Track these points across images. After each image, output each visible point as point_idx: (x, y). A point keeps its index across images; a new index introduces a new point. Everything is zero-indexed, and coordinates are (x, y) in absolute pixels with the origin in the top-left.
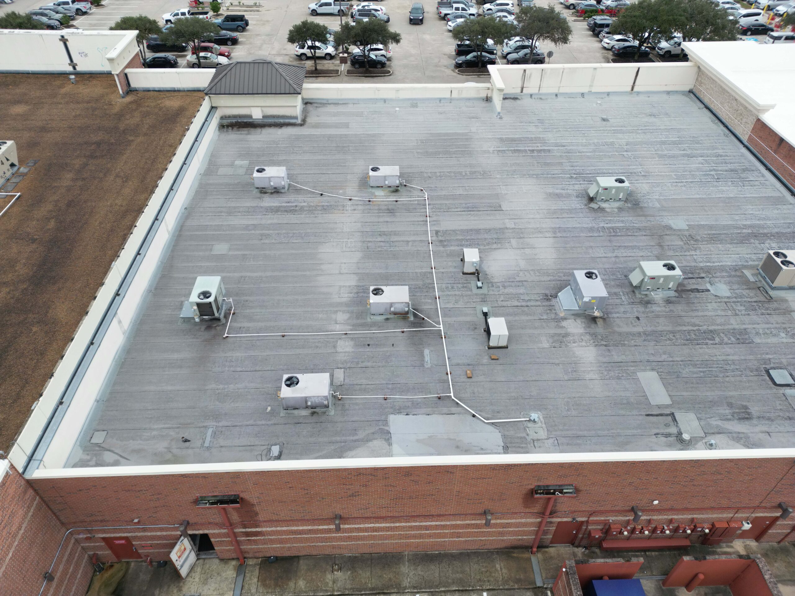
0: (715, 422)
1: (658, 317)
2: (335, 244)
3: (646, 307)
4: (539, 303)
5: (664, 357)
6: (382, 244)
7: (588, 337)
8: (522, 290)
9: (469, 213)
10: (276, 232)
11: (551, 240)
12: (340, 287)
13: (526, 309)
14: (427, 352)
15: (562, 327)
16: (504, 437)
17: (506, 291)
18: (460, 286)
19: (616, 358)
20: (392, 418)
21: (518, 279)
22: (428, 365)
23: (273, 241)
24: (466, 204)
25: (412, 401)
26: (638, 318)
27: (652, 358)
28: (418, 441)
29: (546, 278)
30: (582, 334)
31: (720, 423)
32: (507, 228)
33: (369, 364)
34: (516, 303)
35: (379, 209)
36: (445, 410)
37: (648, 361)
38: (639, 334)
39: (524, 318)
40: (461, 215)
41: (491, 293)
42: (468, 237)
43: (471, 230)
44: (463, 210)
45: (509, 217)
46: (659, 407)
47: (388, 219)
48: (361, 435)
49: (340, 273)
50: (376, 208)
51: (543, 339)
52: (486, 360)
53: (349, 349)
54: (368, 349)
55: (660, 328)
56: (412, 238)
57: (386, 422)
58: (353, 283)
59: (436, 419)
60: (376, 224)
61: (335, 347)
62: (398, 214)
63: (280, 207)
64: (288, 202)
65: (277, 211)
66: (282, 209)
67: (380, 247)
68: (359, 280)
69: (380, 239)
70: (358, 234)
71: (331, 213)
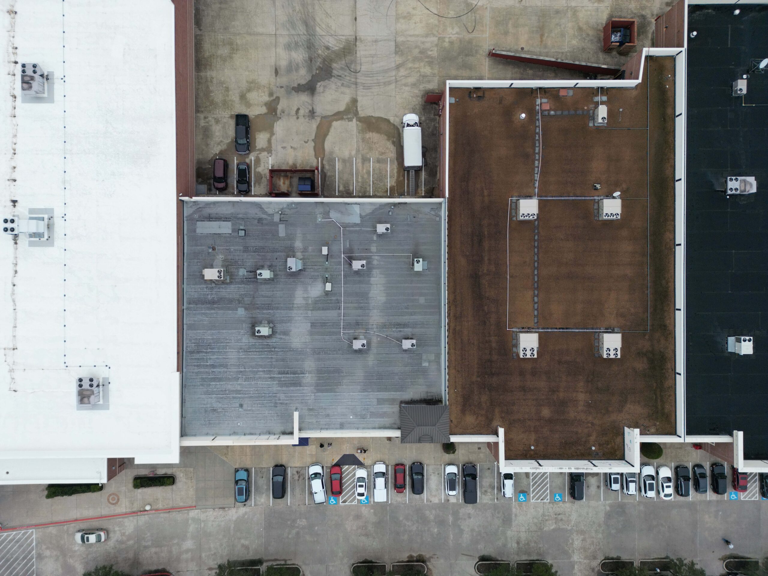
0: (270, 218)
1: (269, 259)
2: (380, 302)
3: (272, 264)
4: (308, 267)
5: (274, 242)
6: (361, 302)
7: (295, 251)
8: (312, 274)
9: (325, 322)
10: (403, 310)
11: (295, 302)
12: (376, 277)
13: (313, 264)
14: (348, 246)
15: (303, 255)
16: (329, 215)
17: (318, 274)
18: (334, 277)
19: (289, 242)
20: (359, 222)
21: (312, 280)
22: (348, 241)
23: (403, 304)
24: (325, 328)
25: (353, 228)
26: (276, 259)
27: (278, 241)
28: (353, 215)
29: (302, 280)
30: (297, 252)
31: (268, 218)
32: (311, 310)
33: (367, 242)
34: (315, 267)
35: (362, 325)
36: (344, 224)
37: (280, 240)
38: (279, 252)
39: (314, 260)
40: (329, 320)
41: (323, 273)
42: (327, 305)
43: (326, 310)
44: (327, 324)
45: (309, 318)
46: (283, 224)
47: (359, 318)
48: (368, 217)
49: (377, 284)
50: (364, 326)
51: (310, 250)
52: (330, 242)
53: (372, 248)
54: (366, 248)
55: (270, 254)
56: (350, 305)
57: (361, 221)
58: (372, 279)
59: (347, 221)
60: (364, 315)
61: (377, 249)
62: (355, 322)
63: (403, 328)
64: (400, 331)
65: (404, 325)
66: (402, 326)
67: (362, 300)
68: (370, 281)
69: (362, 305)
70: (371, 308)
71: (382, 323)
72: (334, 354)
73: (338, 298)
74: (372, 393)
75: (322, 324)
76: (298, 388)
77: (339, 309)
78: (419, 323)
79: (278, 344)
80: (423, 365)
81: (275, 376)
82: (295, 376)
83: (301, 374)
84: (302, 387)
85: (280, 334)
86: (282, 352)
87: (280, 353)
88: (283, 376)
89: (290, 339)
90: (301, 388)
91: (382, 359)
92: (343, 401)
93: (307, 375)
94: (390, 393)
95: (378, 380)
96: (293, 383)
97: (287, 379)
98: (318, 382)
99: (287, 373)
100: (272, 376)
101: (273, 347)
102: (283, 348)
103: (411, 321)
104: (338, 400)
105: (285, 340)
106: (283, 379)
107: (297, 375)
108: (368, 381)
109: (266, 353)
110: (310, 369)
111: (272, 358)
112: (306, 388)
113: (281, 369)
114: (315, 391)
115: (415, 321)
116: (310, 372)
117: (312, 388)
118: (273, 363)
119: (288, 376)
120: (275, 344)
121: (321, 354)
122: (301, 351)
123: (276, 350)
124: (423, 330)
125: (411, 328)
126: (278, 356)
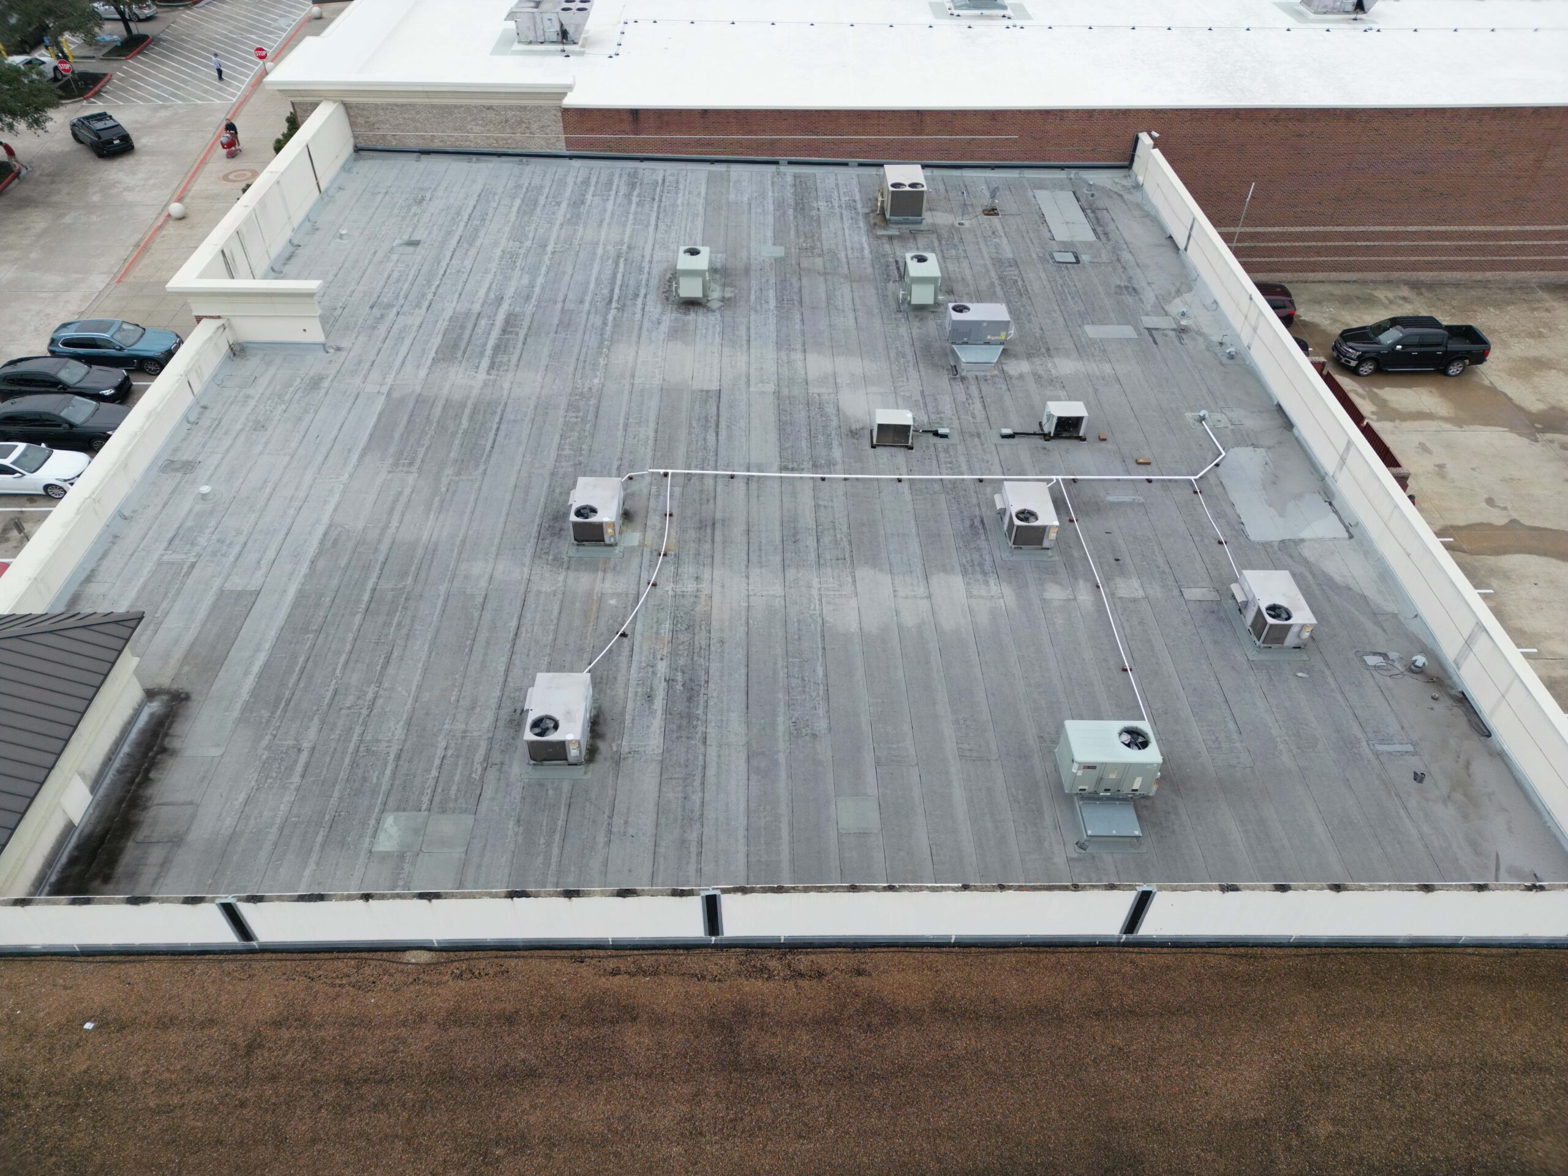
0: (1148, 308)
2: (828, 608)
5: (1056, 315)
7: (1032, 360)
9: (722, 426)
11: (812, 356)
13: (989, 400)
14: (1111, 498)
15: (1021, 375)
18: (943, 455)
19: (1070, 347)
20: (1255, 538)
22: (1139, 499)
24: (691, 428)
25: (1217, 518)
27: (1061, 323)
28: (1283, 516)
29: (913, 373)
30: (1032, 364)
31: (1148, 305)
32: (777, 394)
33: (1160, 561)
34: (978, 406)
35: (699, 543)
36: (1218, 487)
37: (1067, 327)
39: (1009, 403)
42: (804, 435)
43: (781, 430)
44: (711, 433)
45: (742, 386)
46: (1139, 334)
49: (929, 597)
50: (692, 546)
52: (1106, 446)
53: (1135, 583)
54: (1126, 561)
56: (807, 498)
57: (1265, 544)
58: (957, 581)
60: (754, 549)
61: (1136, 600)
62: (718, 515)
63: (668, 712)
64: (650, 698)
65: (690, 717)
66: (680, 706)
67: (836, 542)
68: (945, 571)
69: (811, 542)
70: (791, 573)
71: (708, 615)
74: (303, 571)
75: (713, 420)
76: (431, 356)
77: (784, 465)
78: (696, 798)
80: (389, 821)
81: (505, 306)
82: (489, 349)
83: (493, 364)
84: (433, 363)
85: (676, 320)
86: (599, 324)
87: (596, 320)
88: (499, 323)
89: (651, 342)
90: (429, 361)
91: (487, 615)
92: (312, 470)
93: (481, 376)
96: (456, 345)
97: (479, 331)
98: (440, 403)
99: (505, 332)
100: (507, 302)
102: (616, 326)
103: (712, 752)
105: (650, 332)
106: (483, 322)
107: (488, 353)
108: (381, 557)
109: (605, 291)
110: (506, 385)
111: (582, 302)
112: (423, 372)
113: (527, 320)
115: (711, 771)
116: (490, 384)
117: (418, 387)
118: (559, 304)
119: (495, 333)
121: (572, 414)
122: (595, 365)
123: (613, 311)
124: (645, 821)
125: (667, 751)
126: (584, 314)
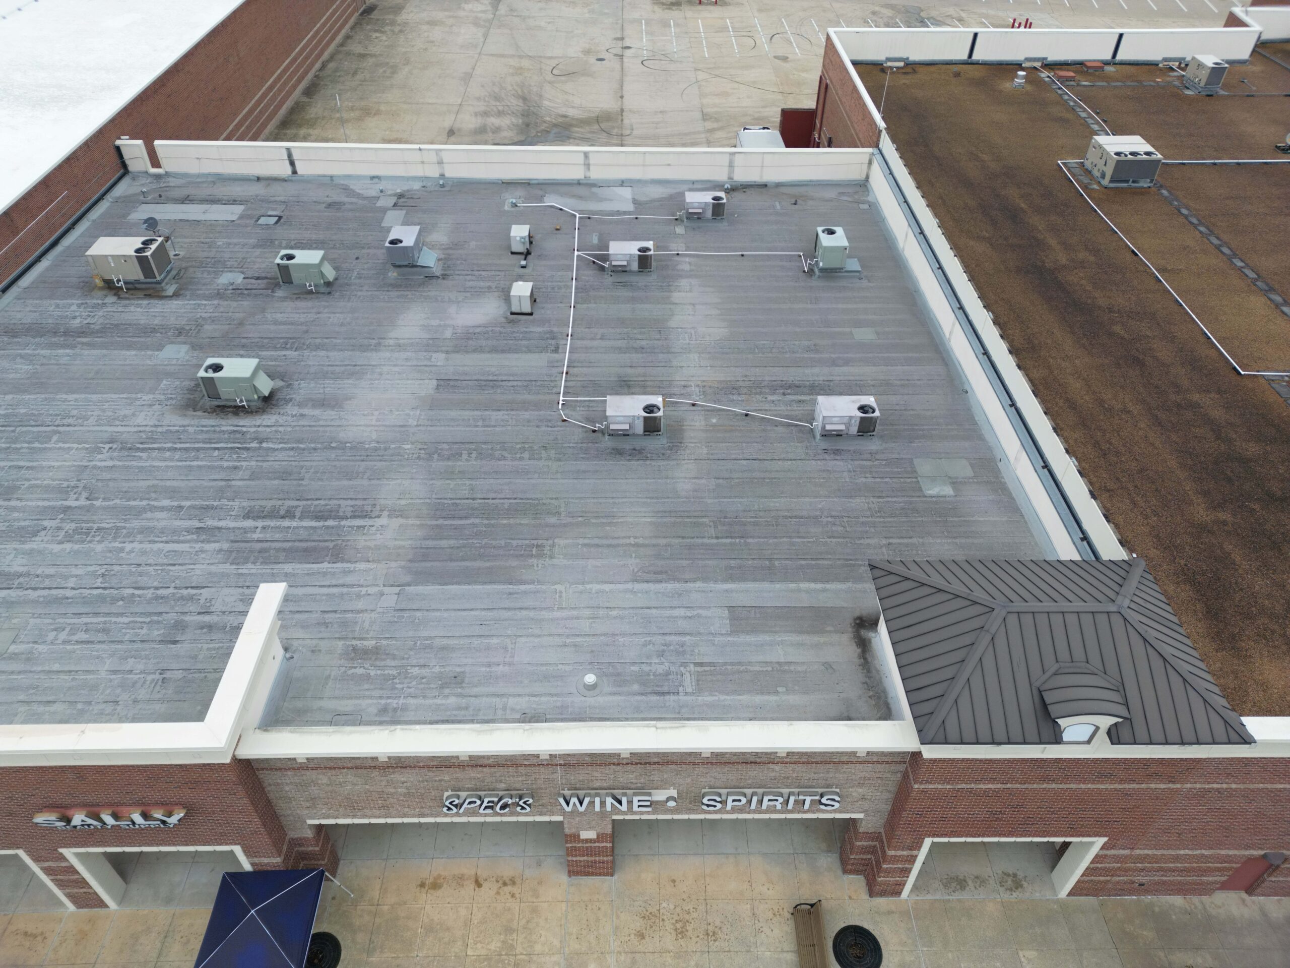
0: (364, 202)
2: (708, 338)
3: (338, 267)
4: (458, 273)
6: (639, 336)
8: (471, 284)
9: (495, 378)
10: (798, 355)
11: (391, 335)
12: (691, 291)
13: (476, 268)
15: (446, 254)
17: (488, 284)
18: (544, 290)
20: (631, 209)
21: (467, 295)
22: (596, 234)
23: (797, 343)
24: (494, 393)
25: (613, 216)
26: (357, 259)
27: (374, 233)
28: (612, 200)
29: (432, 294)
31: (360, 201)
32: (447, 352)
33: (655, 236)
34: (484, 273)
36: (586, 210)
38: (368, 248)
40: (512, 375)
41: (507, 283)
42: (511, 342)
43: (503, 351)
44: (503, 383)
46: (401, 210)
47: (630, 371)
48: (656, 203)
49: (694, 305)
51: (472, 247)
52: (539, 236)
53: (673, 245)
56: (595, 343)
57: (637, 207)
58: (675, 295)
59: (596, 208)
60: (650, 365)
61: (687, 247)
62: (614, 379)
63: (810, 394)
65: (812, 386)
66: (804, 390)
67: (643, 333)
68: (668, 297)
69: (643, 343)
70: (675, 350)
71: (722, 382)
72: (521, 459)
73: (555, 329)
74: (698, 584)
75: (483, 383)
76: (326, 565)
77: (556, 350)
79: (281, 429)
80: (930, 492)
81: (221, 524)
82: (321, 524)
83: (354, 517)
84: (343, 561)
85: (300, 405)
86: (292, 453)
87: (281, 455)
88: (260, 523)
89: (340, 418)
90: (339, 565)
92: (546, 614)
93: (383, 521)
94: (793, 586)
95: (728, 541)
96: (306, 550)
97: (277, 536)
98: (431, 543)
99: (290, 514)
100: (210, 523)
101: (256, 439)
102: (299, 441)
103: (837, 378)
104: (524, 613)
105: (319, 420)
106: (256, 536)
107: (330, 523)
108: (677, 541)
109: (216, 453)
110: (403, 502)
111: (236, 468)
112: (362, 566)
113: (263, 503)
114: (408, 579)
115: (851, 378)
116: (396, 513)
117: (394, 564)
118: (233, 483)
119: (286, 523)
120: (268, 430)
121: (465, 457)
122: (376, 449)
123: (264, 445)
124: (893, 398)
126: (265, 465)
